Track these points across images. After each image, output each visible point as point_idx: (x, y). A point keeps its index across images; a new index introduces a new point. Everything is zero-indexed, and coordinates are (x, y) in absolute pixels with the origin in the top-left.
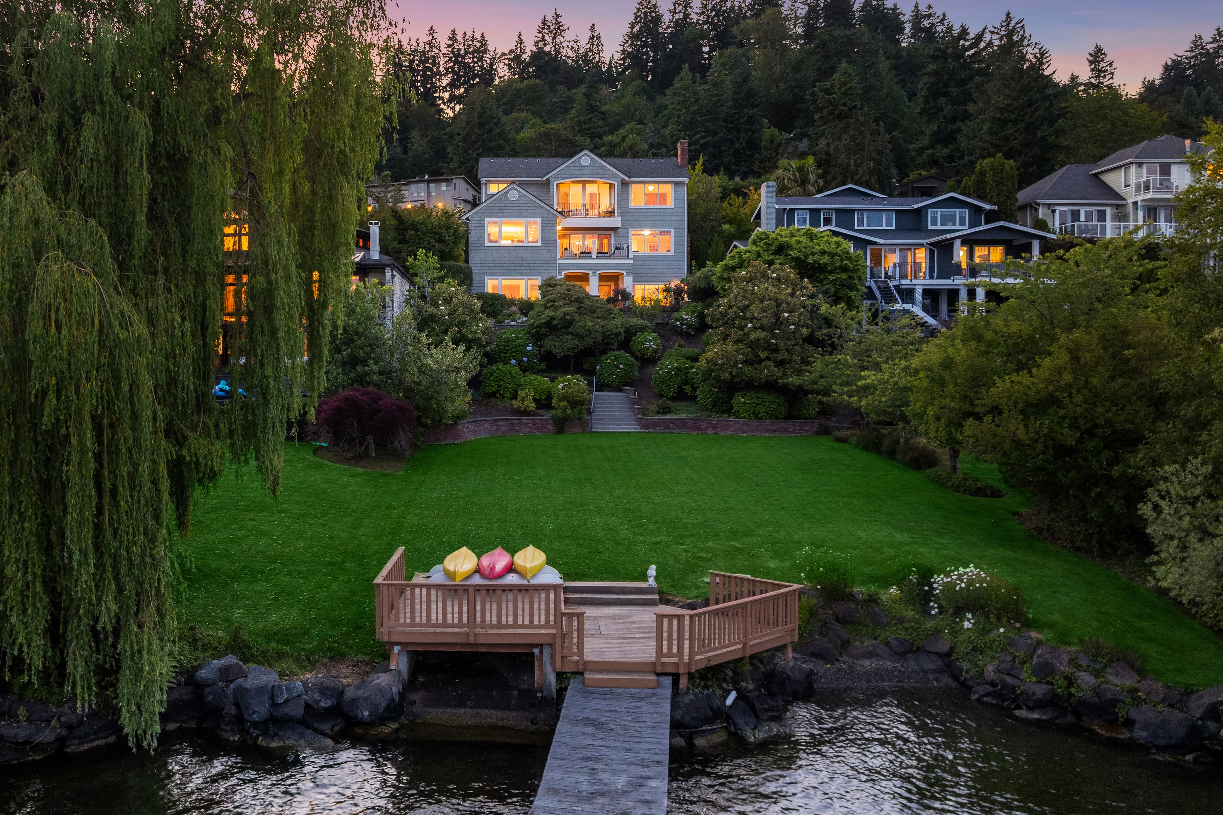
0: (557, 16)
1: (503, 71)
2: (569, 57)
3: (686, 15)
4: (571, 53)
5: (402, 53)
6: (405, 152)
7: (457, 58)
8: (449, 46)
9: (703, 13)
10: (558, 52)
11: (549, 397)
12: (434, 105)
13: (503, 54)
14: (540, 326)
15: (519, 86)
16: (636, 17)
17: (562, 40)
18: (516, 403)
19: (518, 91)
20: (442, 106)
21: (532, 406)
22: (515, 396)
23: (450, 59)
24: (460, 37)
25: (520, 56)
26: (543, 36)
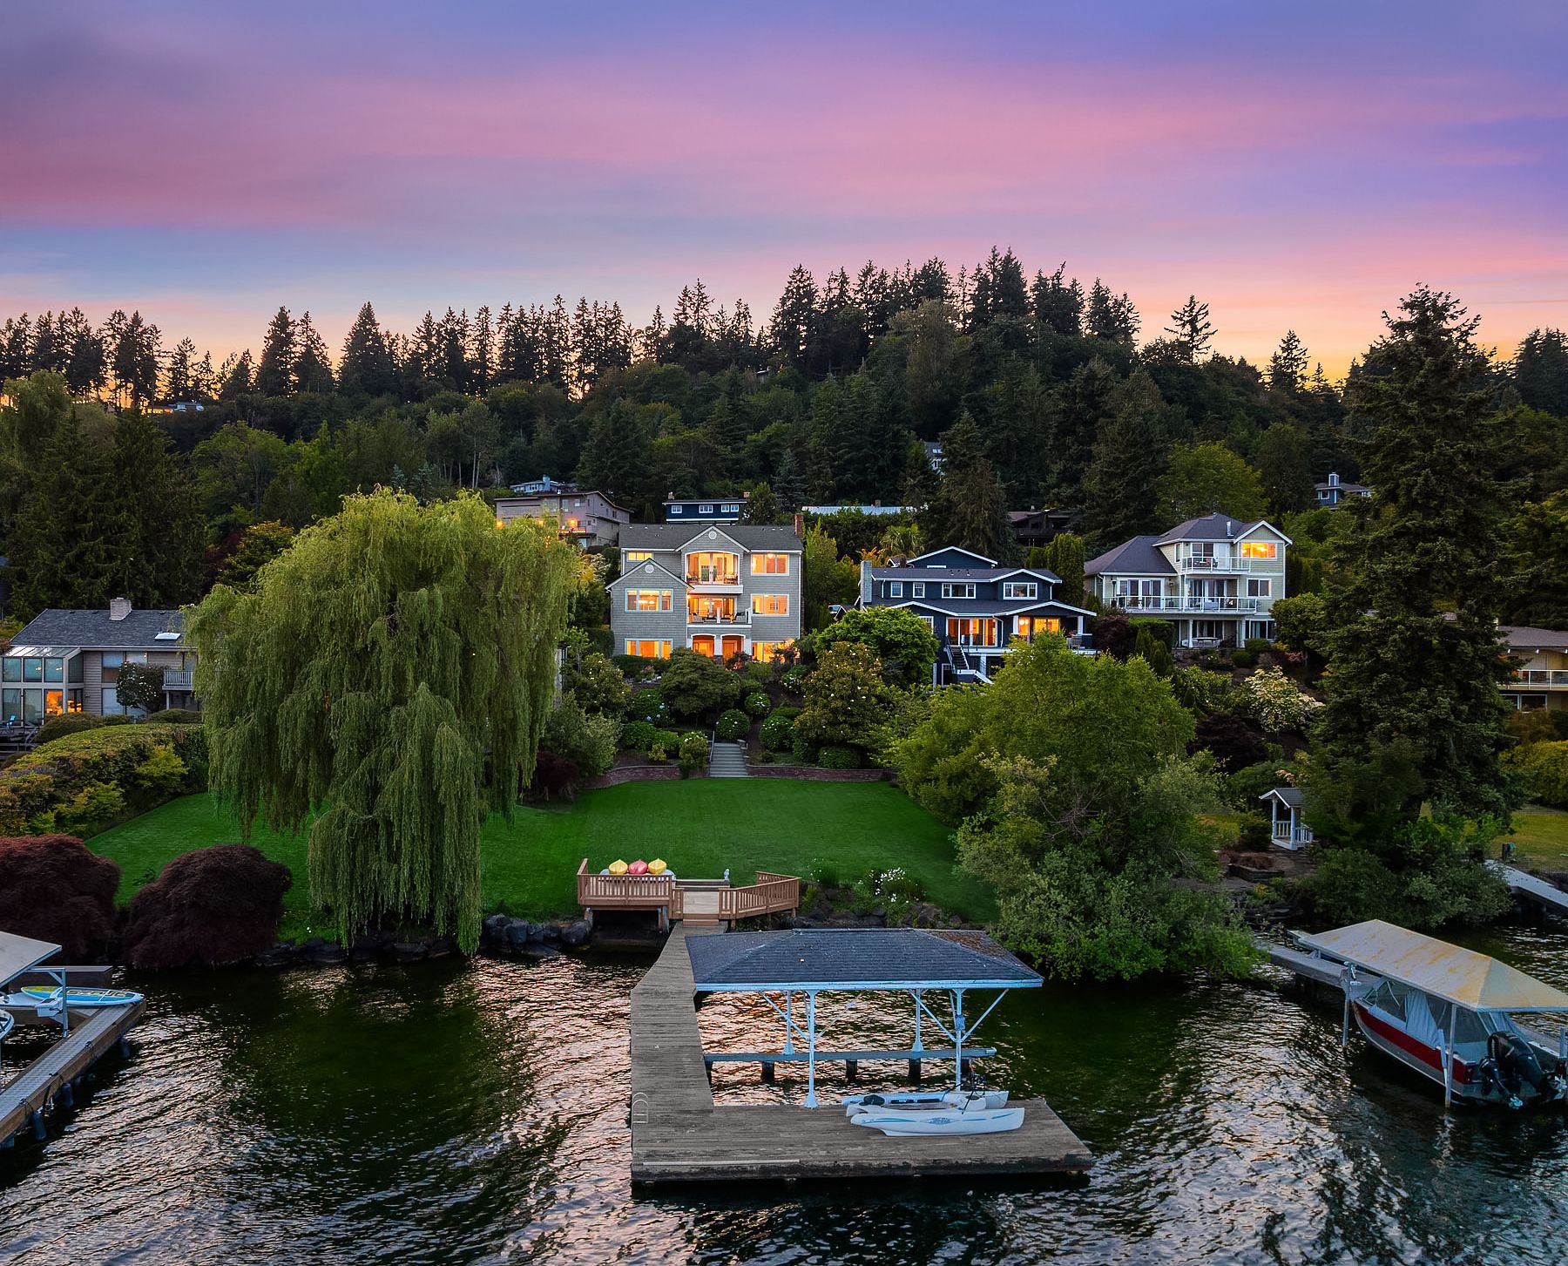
0: (700, 286)
1: (638, 349)
2: (713, 331)
3: (843, 293)
4: (715, 326)
5: (526, 324)
6: (530, 442)
7: (589, 330)
8: (578, 316)
9: (861, 290)
10: (700, 327)
11: (677, 749)
12: (562, 385)
13: (640, 332)
14: (671, 689)
15: (657, 370)
16: (788, 291)
17: (706, 313)
18: (651, 755)
19: (655, 376)
20: (571, 386)
21: (663, 757)
22: (649, 748)
23: (579, 332)
24: (590, 307)
25: (658, 333)
26: (684, 309)
